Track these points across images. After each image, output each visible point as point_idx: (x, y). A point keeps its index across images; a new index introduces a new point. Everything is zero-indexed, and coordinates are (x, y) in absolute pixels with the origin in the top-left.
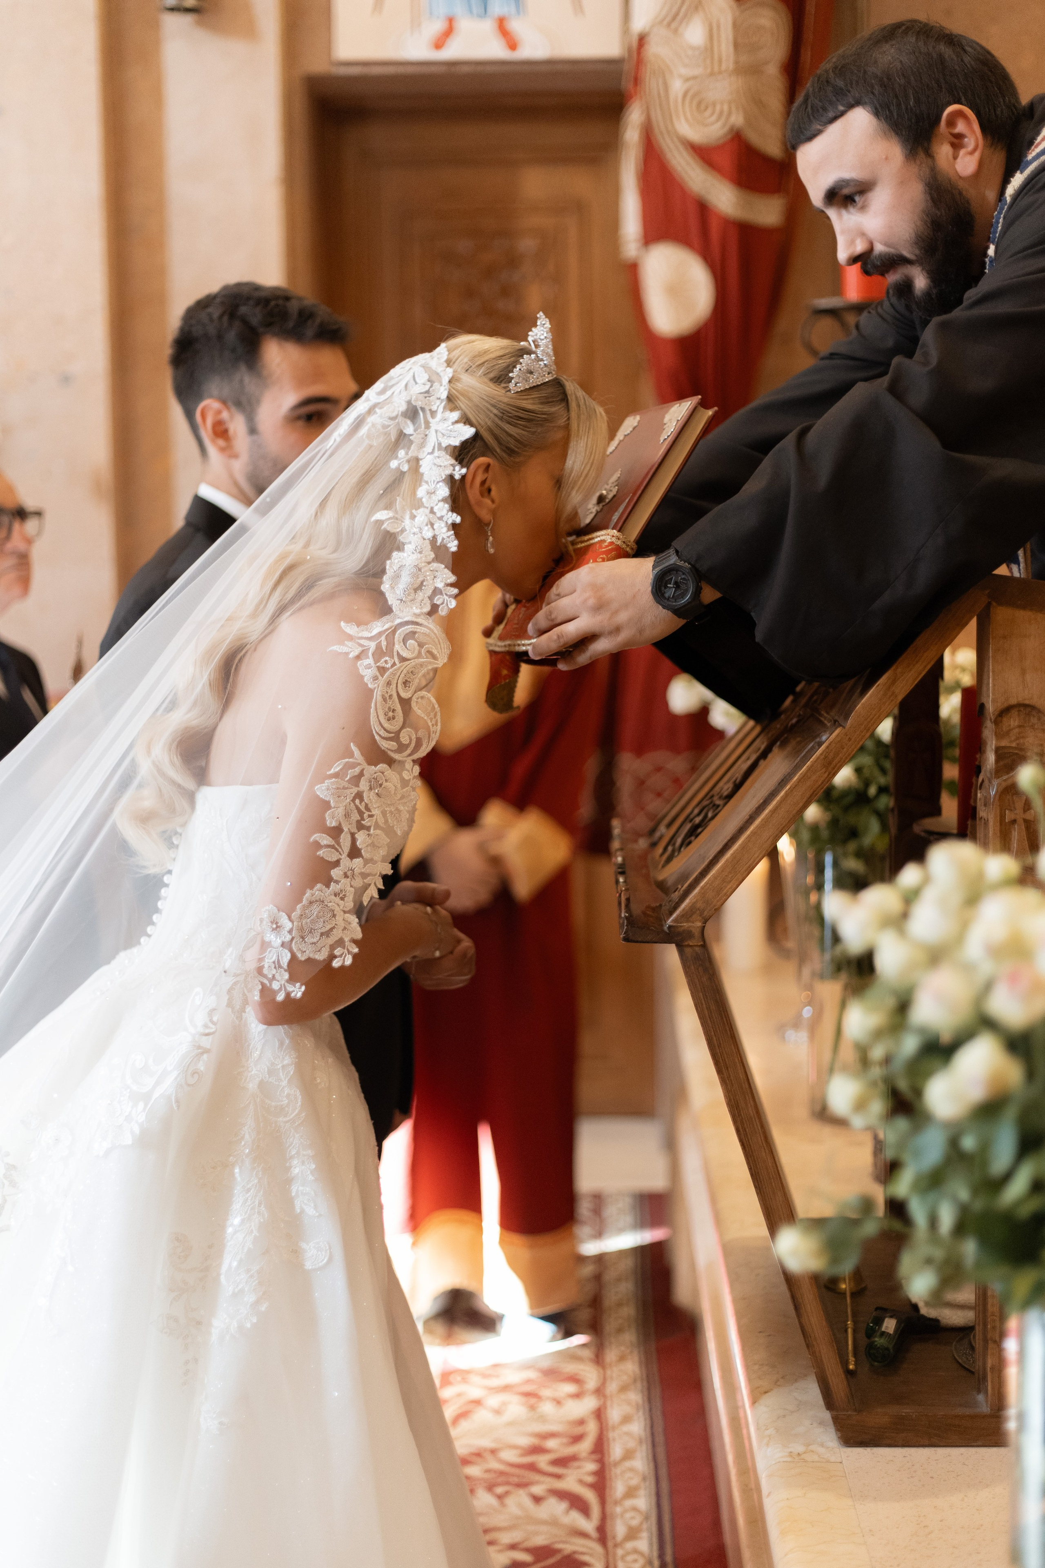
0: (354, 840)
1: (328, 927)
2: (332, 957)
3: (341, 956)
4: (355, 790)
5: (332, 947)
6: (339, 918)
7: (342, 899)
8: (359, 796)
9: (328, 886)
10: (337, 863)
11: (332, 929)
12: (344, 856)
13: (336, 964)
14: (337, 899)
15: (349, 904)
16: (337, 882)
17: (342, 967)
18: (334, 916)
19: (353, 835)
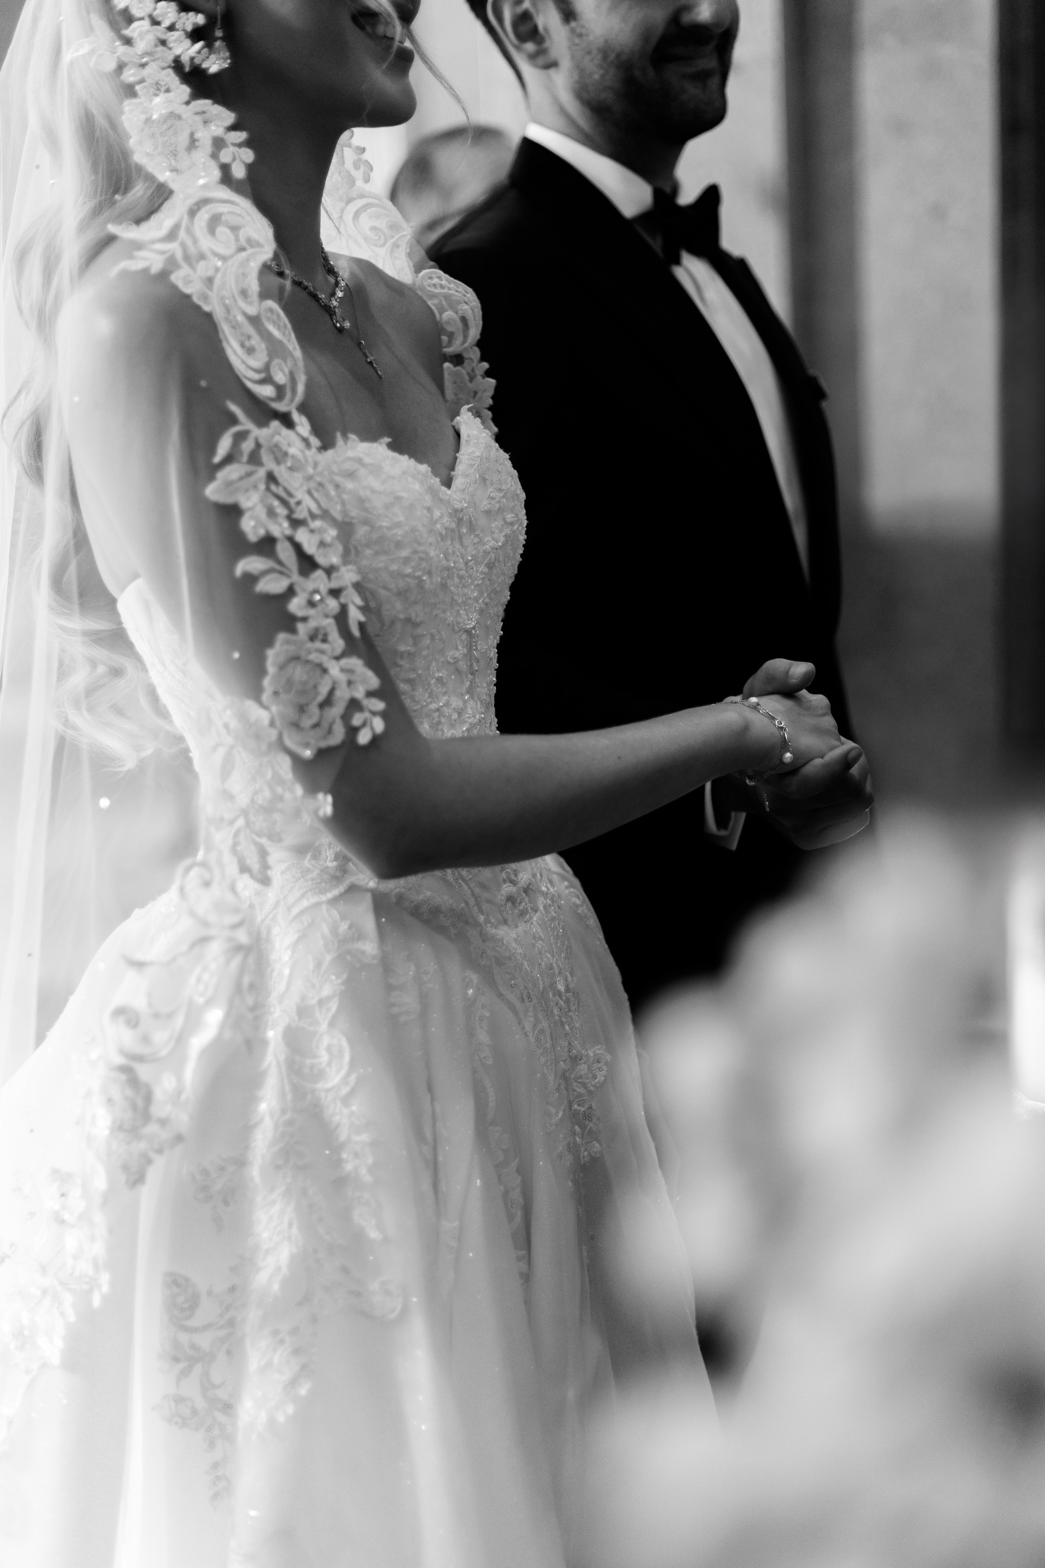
0: (298, 548)
1: (324, 691)
2: (353, 731)
3: (364, 724)
4: (261, 473)
5: (346, 717)
6: (334, 670)
7: (325, 640)
8: (271, 478)
9: (293, 630)
10: (291, 592)
11: (331, 692)
12: (296, 577)
13: (364, 738)
14: (318, 644)
15: (338, 643)
16: (304, 619)
17: (376, 740)
18: (325, 671)
19: (291, 539)
